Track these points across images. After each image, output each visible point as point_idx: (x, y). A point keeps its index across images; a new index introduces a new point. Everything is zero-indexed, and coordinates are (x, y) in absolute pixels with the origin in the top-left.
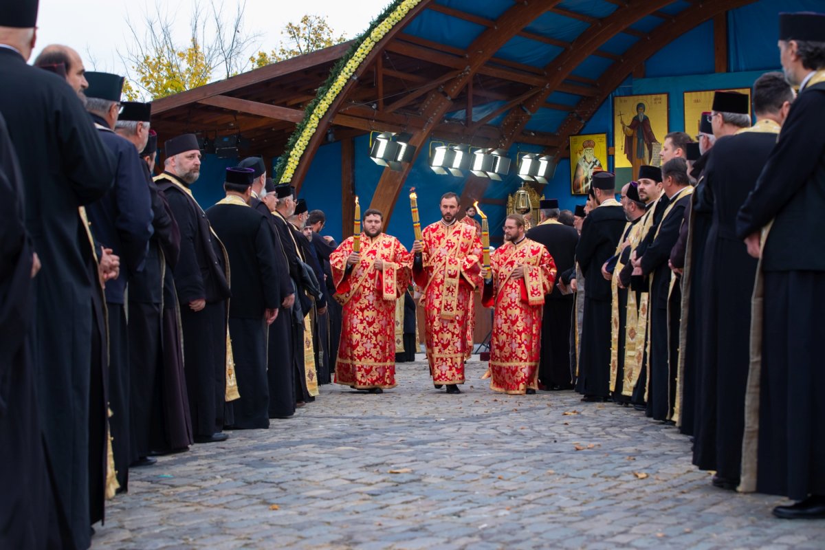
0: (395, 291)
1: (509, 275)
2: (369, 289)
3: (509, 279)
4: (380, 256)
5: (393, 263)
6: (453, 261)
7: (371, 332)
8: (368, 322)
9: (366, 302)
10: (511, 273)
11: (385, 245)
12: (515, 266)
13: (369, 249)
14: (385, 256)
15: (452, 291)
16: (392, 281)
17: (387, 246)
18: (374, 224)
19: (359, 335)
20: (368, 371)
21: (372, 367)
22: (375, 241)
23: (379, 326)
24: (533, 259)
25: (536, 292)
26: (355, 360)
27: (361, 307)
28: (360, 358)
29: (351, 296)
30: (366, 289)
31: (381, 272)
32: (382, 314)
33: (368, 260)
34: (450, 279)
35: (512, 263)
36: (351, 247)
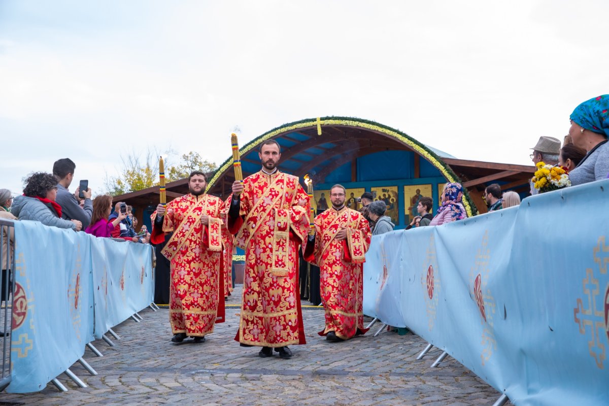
0: (220, 244)
1: (333, 236)
2: (195, 242)
3: (334, 240)
4: (206, 212)
5: (218, 219)
6: (282, 212)
7: (198, 282)
8: (195, 274)
9: (193, 255)
10: (335, 235)
11: (210, 203)
12: (339, 229)
13: (196, 206)
14: (211, 213)
15: (283, 245)
16: (217, 235)
17: (212, 204)
18: (197, 182)
19: (187, 285)
20: (196, 319)
21: (199, 315)
22: (200, 200)
23: (205, 277)
24: (353, 224)
25: (358, 252)
26: (184, 309)
27: (188, 259)
28: (188, 306)
29: (178, 250)
30: (192, 243)
31: (207, 226)
32: (208, 265)
33: (194, 215)
34: (280, 232)
35: (336, 226)
36: (178, 205)
